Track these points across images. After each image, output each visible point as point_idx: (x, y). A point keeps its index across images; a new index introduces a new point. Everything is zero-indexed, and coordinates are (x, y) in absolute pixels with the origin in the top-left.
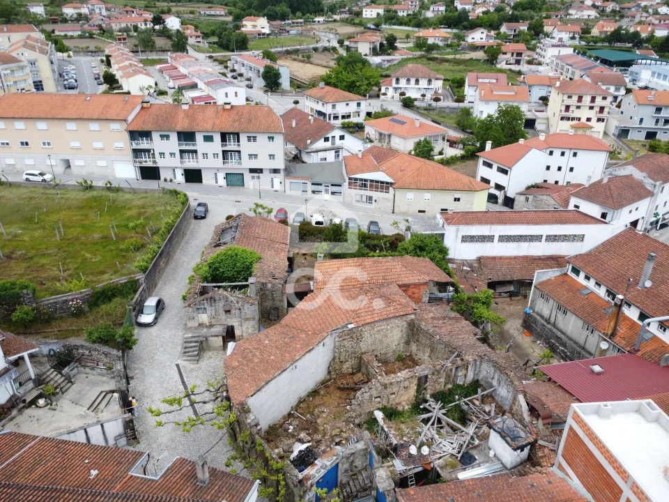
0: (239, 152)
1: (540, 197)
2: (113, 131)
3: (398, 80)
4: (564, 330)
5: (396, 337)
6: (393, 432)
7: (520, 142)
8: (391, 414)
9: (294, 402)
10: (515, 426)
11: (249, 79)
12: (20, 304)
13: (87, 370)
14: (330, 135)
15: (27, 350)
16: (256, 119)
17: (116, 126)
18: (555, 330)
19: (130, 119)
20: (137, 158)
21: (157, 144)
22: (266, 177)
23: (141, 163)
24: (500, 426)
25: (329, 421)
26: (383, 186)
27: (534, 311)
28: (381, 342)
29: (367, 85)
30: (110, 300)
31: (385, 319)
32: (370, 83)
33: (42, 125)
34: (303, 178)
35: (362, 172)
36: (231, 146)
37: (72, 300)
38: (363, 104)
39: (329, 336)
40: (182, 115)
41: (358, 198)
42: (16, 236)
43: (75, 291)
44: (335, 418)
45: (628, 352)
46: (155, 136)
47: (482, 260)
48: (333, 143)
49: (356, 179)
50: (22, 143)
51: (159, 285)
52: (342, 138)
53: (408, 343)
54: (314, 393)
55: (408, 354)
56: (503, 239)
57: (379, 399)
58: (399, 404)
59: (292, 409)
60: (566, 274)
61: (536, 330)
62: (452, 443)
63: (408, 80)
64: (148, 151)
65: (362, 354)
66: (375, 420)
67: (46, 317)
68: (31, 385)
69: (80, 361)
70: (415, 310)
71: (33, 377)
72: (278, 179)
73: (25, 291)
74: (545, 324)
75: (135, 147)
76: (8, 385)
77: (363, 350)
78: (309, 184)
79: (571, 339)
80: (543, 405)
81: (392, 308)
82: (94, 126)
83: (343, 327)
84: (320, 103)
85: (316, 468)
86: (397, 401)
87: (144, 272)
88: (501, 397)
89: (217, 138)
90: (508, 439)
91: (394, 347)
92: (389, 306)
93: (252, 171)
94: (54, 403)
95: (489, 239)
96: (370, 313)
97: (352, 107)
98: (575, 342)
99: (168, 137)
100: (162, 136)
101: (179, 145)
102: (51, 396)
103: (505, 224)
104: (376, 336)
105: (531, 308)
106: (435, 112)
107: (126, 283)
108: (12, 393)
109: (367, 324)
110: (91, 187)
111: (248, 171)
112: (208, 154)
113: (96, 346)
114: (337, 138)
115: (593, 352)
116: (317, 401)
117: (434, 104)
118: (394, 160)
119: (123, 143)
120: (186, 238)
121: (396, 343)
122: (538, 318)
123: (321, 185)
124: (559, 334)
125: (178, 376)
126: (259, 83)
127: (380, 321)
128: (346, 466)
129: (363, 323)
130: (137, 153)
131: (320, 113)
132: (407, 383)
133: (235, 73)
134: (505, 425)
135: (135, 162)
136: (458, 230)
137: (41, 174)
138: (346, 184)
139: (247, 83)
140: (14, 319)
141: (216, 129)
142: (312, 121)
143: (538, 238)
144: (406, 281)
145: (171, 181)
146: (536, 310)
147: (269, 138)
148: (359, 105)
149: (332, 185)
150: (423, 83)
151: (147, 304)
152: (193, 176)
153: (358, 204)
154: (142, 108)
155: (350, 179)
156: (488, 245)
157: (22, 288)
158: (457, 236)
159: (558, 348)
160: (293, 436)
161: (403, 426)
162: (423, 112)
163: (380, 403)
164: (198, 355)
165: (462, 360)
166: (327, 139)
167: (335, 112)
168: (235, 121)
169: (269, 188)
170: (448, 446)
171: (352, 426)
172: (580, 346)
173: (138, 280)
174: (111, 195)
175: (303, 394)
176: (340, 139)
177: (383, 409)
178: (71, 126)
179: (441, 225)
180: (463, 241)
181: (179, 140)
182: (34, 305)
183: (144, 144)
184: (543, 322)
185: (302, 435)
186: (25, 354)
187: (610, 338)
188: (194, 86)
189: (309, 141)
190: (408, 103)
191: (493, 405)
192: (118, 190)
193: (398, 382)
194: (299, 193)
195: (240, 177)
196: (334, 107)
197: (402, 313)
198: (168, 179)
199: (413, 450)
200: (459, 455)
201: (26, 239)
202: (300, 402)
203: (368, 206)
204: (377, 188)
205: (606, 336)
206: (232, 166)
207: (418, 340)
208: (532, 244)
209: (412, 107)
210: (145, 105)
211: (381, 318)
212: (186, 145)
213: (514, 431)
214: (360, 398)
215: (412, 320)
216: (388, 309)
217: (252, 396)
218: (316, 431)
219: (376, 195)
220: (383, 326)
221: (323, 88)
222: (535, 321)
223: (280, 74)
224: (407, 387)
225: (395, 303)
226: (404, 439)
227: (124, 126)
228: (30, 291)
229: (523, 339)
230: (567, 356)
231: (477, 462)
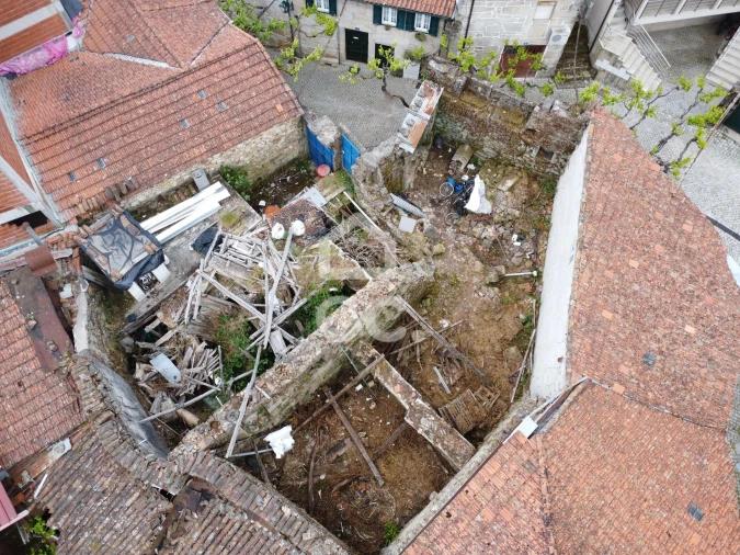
10: (107, 255)
24: (138, 246)
185: (490, 232)
199: (298, 227)
213: (113, 244)
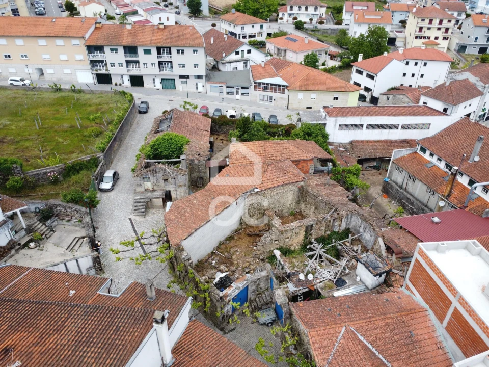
0: (171, 62)
1: (398, 96)
2: (74, 46)
3: (291, 8)
4: (412, 193)
5: (290, 199)
6: (287, 265)
7: (384, 55)
8: (286, 252)
9: (215, 244)
10: (376, 260)
11: (177, 7)
12: (12, 175)
13: (64, 222)
14: (240, 50)
15: (19, 208)
16: (183, 36)
17: (76, 42)
18: (406, 193)
19: (87, 36)
20: (93, 67)
21: (108, 56)
22: (192, 82)
23: (96, 71)
24: (365, 259)
25: (242, 257)
26: (281, 88)
27: (391, 180)
28: (279, 202)
29: (268, 11)
30: (78, 172)
31: (282, 185)
32: (270, 10)
33: (19, 42)
34: (220, 83)
35: (265, 77)
36: (165, 57)
37: (50, 172)
38: (265, 26)
39: (241, 198)
40: (127, 33)
41: (262, 98)
42: (5, 126)
43: (52, 166)
44: (245, 255)
45: (459, 208)
46: (107, 50)
47: (353, 143)
48: (242, 56)
49: (260, 83)
50: (6, 56)
51: (114, 162)
52: (249, 52)
53: (298, 202)
54: (230, 238)
55: (298, 211)
56: (370, 127)
57: (277, 242)
58: (292, 245)
59: (214, 249)
60: (416, 152)
61: (392, 193)
62: (330, 272)
63: (300, 8)
64: (102, 61)
65: (265, 210)
66: (274, 256)
67: (32, 184)
68: (23, 233)
69: (58, 216)
70: (304, 178)
71: (25, 227)
72: (201, 83)
73: (14, 165)
74: (399, 189)
75: (92, 58)
76: (7, 232)
77: (266, 208)
78: (225, 87)
79: (417, 200)
80: (396, 245)
81: (287, 177)
82: (60, 42)
83: (251, 191)
84: (232, 25)
85: (232, 289)
86: (290, 243)
87: (103, 152)
88: (366, 240)
89: (154, 51)
90: (370, 268)
91: (288, 206)
92: (285, 176)
93: (181, 77)
94: (41, 246)
95: (360, 127)
96: (271, 181)
97: (257, 29)
98: (420, 202)
99: (116, 50)
100: (112, 50)
101: (125, 57)
102: (39, 241)
103: (372, 115)
104: (275, 197)
105: (389, 177)
106: (320, 33)
107: (90, 159)
108: (10, 239)
109: (269, 188)
110: (60, 90)
111: (178, 77)
112: (147, 64)
113: (70, 205)
114: (246, 52)
115: (433, 209)
116: (232, 243)
117: (319, 26)
118: (288, 69)
119: (82, 55)
120: (133, 127)
121: (290, 202)
122: (394, 185)
123: (233, 87)
124: (409, 196)
125: (131, 226)
126: (185, 10)
127: (278, 186)
128: (254, 288)
129: (265, 188)
130: (93, 63)
131: (232, 34)
132: (297, 231)
133: (166, 3)
134: (368, 259)
135: (92, 70)
136: (336, 120)
137: (22, 80)
138: (253, 87)
139: (176, 10)
140: (8, 186)
141: (153, 44)
142: (226, 39)
143: (395, 126)
144: (297, 158)
145: (120, 85)
146: (393, 179)
147: (194, 51)
148: (262, 27)
149: (242, 88)
150: (311, 10)
151: (105, 175)
152: (137, 81)
153: (261, 102)
154: (96, 28)
155: (255, 83)
156: (358, 132)
157: (12, 163)
158: (335, 125)
159: (408, 206)
160: (215, 268)
161: (294, 260)
162: (310, 32)
163: (278, 244)
164: (145, 211)
165: (338, 214)
166: (237, 53)
167: (243, 33)
168: (167, 38)
169: (194, 90)
170: (327, 274)
171: (257, 260)
172: (424, 205)
173: (98, 157)
174: (76, 95)
175: (222, 239)
176: (248, 53)
177: (280, 249)
178: (42, 42)
179: (324, 117)
180: (339, 129)
181: (125, 53)
182: (22, 176)
183: (98, 56)
184: (398, 188)
185: (222, 267)
186: (18, 211)
187: (446, 198)
188: (135, 13)
189: (224, 55)
190: (299, 26)
191: (360, 246)
192: (80, 91)
193: (291, 230)
194: (217, 94)
195: (173, 82)
196: (243, 28)
197: (294, 181)
198: (118, 84)
199: (302, 277)
200: (335, 280)
201: (13, 128)
202: (220, 244)
203: (269, 104)
204: (275, 90)
205: (444, 196)
206: (166, 73)
207: (306, 201)
208: (391, 131)
209: (302, 28)
210: (98, 25)
211: (279, 184)
212: (130, 56)
213: (374, 263)
214: (264, 241)
215: (302, 186)
216: (284, 178)
217: (185, 239)
218: (232, 264)
219: (274, 95)
220: (281, 190)
221: (234, 14)
222: (392, 187)
223: (201, 3)
224: (298, 233)
225: (289, 174)
226: (296, 269)
227: (83, 42)
228: (18, 165)
229: (382, 200)
230: (413, 212)
231: (347, 285)
